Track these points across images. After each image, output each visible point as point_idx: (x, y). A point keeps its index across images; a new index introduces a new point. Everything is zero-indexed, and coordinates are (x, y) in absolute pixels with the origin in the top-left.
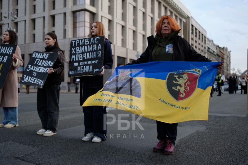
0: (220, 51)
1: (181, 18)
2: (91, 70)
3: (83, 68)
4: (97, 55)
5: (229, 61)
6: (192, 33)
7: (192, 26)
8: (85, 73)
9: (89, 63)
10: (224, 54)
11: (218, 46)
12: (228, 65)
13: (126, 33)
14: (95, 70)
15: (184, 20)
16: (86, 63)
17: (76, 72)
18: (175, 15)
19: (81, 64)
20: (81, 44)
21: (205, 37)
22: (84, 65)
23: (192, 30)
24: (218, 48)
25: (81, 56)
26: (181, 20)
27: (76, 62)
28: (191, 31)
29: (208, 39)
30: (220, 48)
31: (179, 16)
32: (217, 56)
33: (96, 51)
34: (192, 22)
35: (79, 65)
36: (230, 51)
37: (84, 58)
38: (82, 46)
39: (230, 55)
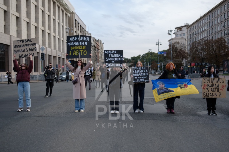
0: (96, 43)
1: (67, 13)
2: (144, 80)
3: (140, 80)
4: (146, 74)
5: (102, 52)
6: (75, 27)
7: (75, 20)
8: (141, 82)
9: (142, 77)
10: (99, 46)
11: (95, 39)
12: (102, 55)
13: (21, 24)
14: (146, 81)
15: (69, 15)
16: (141, 77)
17: (136, 81)
18: (62, 10)
19: (138, 78)
20: (137, 69)
21: (85, 30)
22: (140, 78)
23: (76, 24)
24: (94, 40)
25: (138, 74)
26: (66, 15)
27: (136, 77)
28: (74, 25)
29: (87, 32)
30: (96, 40)
31: (65, 11)
32: (94, 47)
33: (145, 73)
34: (75, 17)
35: (137, 78)
36: (103, 43)
37: (139, 75)
38: (138, 70)
39: (103, 46)
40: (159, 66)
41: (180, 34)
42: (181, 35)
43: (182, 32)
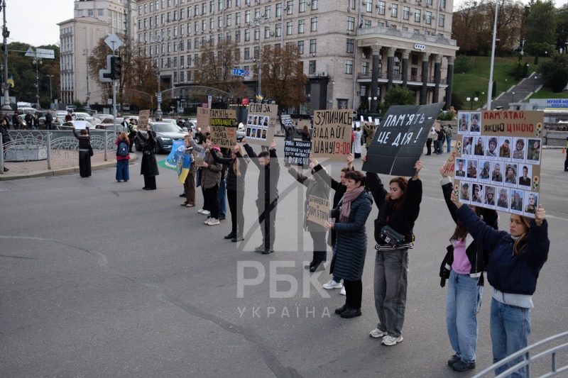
40: (160, 100)
41: (89, 10)
42: (90, 12)
43: (94, 5)
